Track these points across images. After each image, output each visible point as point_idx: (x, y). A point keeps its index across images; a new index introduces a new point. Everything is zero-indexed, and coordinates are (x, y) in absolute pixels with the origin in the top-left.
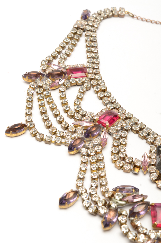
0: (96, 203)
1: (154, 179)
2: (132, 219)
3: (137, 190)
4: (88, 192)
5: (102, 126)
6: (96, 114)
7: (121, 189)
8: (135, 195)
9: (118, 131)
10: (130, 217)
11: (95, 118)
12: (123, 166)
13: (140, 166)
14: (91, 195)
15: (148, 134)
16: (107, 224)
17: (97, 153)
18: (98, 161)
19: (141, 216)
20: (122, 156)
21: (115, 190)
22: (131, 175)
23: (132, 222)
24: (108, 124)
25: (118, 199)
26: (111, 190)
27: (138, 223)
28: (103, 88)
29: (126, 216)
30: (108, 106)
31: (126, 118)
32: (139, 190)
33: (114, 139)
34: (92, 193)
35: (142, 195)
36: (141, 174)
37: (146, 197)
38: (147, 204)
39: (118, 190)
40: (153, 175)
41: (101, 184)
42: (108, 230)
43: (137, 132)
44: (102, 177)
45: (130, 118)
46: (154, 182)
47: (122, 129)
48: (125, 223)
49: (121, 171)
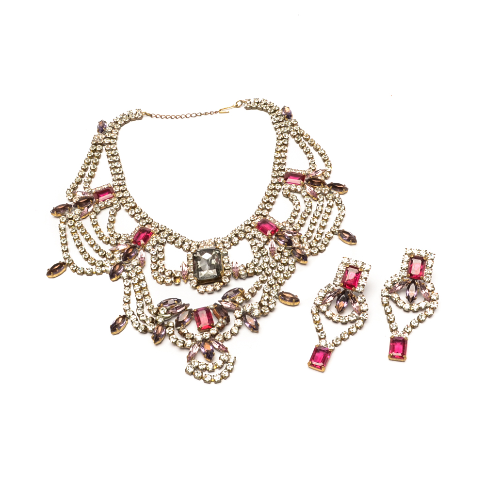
0: (144, 321)
1: (194, 286)
2: (179, 328)
3: (179, 301)
4: (136, 313)
5: (138, 246)
6: (130, 234)
7: (165, 303)
8: (178, 305)
9: (154, 247)
10: (176, 327)
11: (131, 239)
12: (164, 281)
13: (180, 277)
14: (139, 315)
15: (183, 243)
16: (157, 338)
17: (137, 274)
18: (140, 281)
19: (187, 324)
20: (162, 271)
21: (159, 306)
22: (173, 286)
23: (179, 331)
24: (142, 242)
25: (164, 313)
26: (156, 306)
27: (185, 331)
28: (133, 205)
29: (173, 327)
30: (141, 223)
31: (161, 231)
32: (181, 300)
33: (152, 255)
34: (139, 313)
35: (184, 305)
36: (182, 283)
37: (188, 305)
38: (190, 311)
39: (162, 305)
40: (192, 282)
41: (146, 303)
42: (160, 343)
43: (173, 243)
44: (147, 296)
45: (164, 230)
46: (195, 288)
47: (158, 242)
48: (173, 334)
49: (164, 285)
